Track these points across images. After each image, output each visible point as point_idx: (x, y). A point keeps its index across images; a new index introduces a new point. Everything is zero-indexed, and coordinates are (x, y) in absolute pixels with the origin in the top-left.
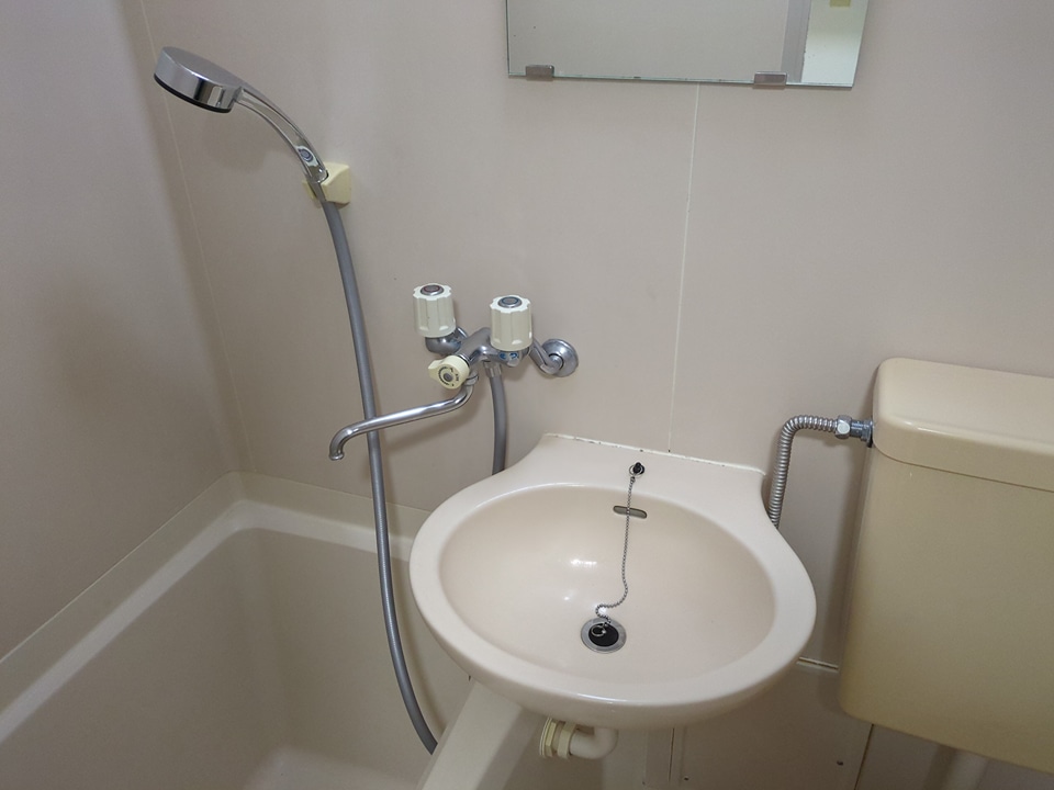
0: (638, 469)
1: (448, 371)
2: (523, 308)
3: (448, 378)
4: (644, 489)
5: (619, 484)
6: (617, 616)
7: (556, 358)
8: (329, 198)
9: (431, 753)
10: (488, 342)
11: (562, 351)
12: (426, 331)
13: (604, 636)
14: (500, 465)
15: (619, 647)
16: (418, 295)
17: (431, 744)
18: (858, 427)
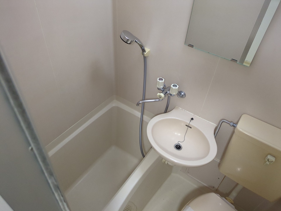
0: (192, 119)
1: (161, 96)
2: (177, 88)
3: (160, 97)
4: (192, 123)
5: (188, 122)
6: (182, 144)
7: (181, 95)
8: (145, 56)
9: (144, 158)
10: (169, 91)
11: (183, 94)
12: (158, 86)
13: (178, 147)
14: (166, 111)
15: (180, 150)
16: (158, 80)
17: (144, 156)
18: (234, 125)
